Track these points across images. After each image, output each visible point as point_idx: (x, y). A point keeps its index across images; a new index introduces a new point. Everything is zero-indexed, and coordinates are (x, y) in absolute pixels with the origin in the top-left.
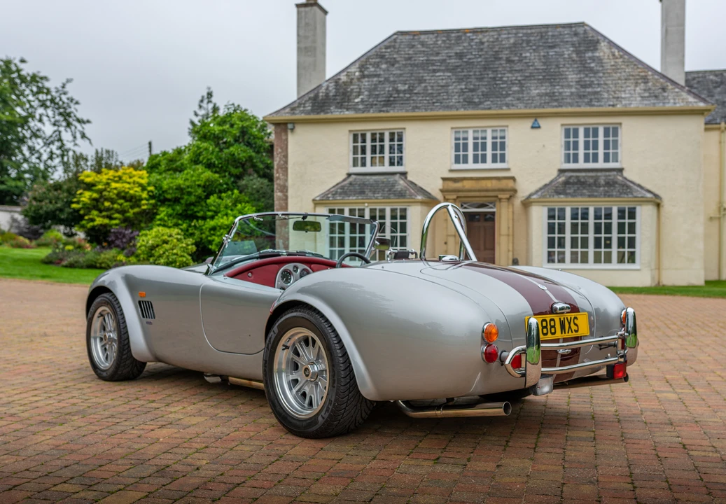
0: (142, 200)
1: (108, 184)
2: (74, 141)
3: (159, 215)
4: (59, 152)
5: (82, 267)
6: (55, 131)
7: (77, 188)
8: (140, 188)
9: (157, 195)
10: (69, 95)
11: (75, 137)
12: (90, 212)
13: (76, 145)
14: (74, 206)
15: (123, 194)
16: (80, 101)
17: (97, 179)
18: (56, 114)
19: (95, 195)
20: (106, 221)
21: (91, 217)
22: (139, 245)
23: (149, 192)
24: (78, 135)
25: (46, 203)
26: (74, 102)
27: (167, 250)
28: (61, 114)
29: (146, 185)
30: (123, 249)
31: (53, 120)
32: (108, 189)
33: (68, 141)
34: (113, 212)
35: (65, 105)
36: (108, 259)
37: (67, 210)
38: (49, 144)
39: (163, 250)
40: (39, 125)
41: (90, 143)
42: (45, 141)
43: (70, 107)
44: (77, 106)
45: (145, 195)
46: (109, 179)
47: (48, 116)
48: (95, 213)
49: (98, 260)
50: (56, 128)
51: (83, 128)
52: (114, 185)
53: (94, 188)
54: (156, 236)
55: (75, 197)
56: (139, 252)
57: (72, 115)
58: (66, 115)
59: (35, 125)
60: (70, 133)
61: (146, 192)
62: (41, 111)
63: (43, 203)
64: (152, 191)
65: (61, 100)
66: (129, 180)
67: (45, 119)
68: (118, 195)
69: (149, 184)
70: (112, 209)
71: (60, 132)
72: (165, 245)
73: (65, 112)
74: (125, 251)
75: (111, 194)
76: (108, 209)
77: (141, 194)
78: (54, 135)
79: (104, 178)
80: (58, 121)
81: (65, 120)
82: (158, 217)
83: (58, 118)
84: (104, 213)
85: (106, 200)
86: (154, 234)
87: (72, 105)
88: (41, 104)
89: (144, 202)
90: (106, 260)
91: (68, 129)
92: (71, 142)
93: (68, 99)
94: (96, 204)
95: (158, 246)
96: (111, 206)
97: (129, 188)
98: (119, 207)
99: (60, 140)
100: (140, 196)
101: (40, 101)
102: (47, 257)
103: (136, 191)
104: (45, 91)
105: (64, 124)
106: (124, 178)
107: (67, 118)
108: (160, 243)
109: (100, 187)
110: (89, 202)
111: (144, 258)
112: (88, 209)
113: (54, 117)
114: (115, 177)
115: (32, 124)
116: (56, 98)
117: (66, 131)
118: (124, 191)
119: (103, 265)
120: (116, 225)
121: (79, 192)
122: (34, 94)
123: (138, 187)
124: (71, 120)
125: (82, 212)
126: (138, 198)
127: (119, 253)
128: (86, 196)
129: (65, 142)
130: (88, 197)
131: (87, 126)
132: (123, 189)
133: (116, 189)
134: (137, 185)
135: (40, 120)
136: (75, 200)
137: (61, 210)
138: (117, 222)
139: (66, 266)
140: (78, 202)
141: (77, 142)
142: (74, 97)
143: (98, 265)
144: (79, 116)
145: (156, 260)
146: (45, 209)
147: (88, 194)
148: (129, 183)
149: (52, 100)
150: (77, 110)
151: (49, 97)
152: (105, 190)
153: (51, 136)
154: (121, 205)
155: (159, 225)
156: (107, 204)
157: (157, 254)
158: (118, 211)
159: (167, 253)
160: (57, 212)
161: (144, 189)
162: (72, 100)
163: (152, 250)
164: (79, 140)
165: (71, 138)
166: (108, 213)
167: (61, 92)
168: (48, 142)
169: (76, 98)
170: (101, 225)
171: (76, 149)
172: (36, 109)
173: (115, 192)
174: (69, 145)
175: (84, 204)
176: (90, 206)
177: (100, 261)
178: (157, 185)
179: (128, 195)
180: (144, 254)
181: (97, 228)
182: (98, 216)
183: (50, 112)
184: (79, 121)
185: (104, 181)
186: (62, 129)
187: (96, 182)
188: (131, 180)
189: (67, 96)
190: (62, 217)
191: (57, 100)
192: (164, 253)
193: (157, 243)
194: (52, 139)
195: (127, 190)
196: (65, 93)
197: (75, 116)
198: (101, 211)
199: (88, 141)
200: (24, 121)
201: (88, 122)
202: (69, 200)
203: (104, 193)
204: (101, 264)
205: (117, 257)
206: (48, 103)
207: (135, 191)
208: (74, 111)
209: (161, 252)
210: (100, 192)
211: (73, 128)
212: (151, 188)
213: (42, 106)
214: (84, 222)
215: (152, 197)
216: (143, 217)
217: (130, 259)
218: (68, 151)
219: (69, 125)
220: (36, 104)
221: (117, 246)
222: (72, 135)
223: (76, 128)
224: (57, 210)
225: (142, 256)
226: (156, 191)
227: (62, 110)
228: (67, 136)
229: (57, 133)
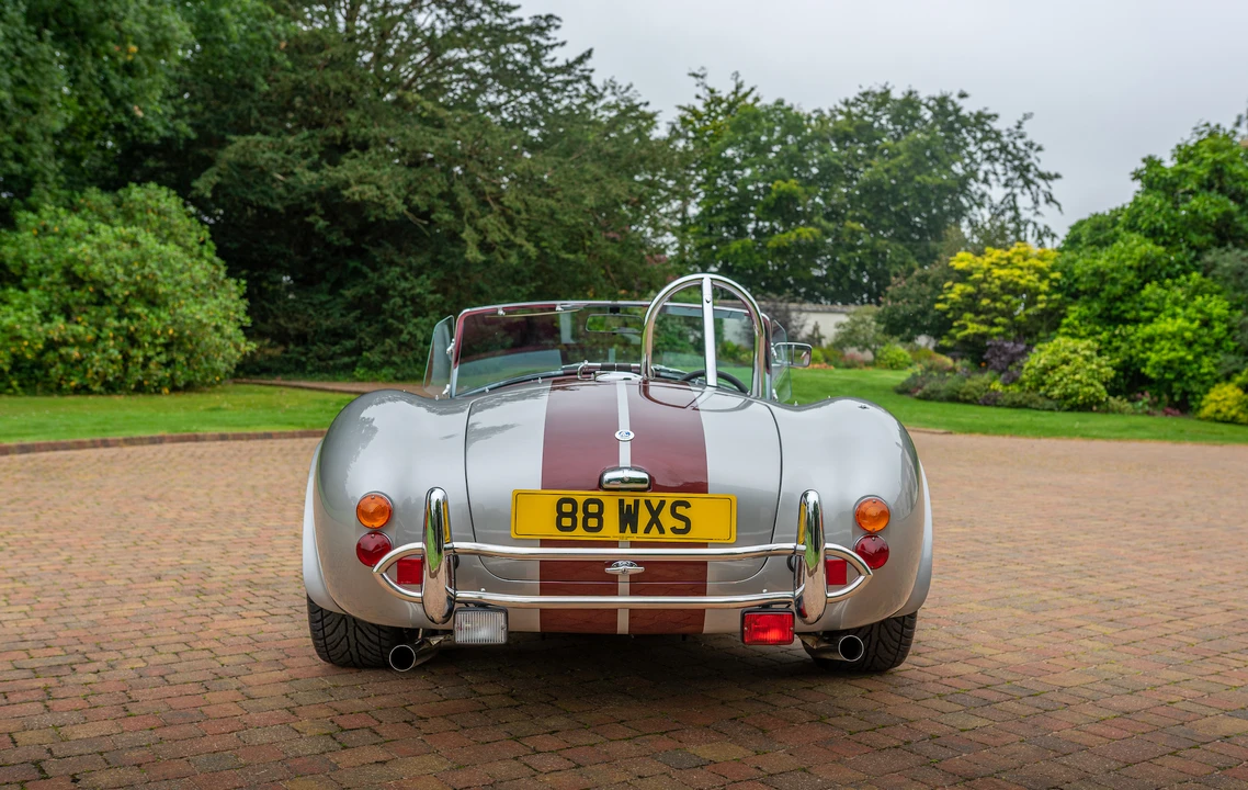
0: (1040, 293)
1: (989, 270)
2: (1035, 208)
3: (1067, 317)
4: (1012, 226)
5: (941, 400)
6: (1007, 195)
7: (947, 279)
8: (1037, 275)
9: (1066, 286)
10: (1028, 139)
11: (1037, 202)
12: (961, 315)
13: (1038, 213)
14: (938, 306)
15: (1011, 286)
16: (1044, 147)
17: (974, 265)
18: (1008, 169)
19: (970, 289)
20: (984, 329)
21: (962, 322)
22: (1026, 366)
23: (1052, 281)
24: (1042, 199)
25: (904, 304)
26: (1035, 147)
27: (1065, 375)
28: (1015, 169)
29: (1047, 270)
30: (1001, 372)
31: (1003, 179)
32: (989, 279)
33: (1026, 209)
34: (994, 314)
35: (1022, 154)
36: (976, 388)
37: (931, 312)
38: (998, 215)
39: (1060, 374)
40: (984, 187)
41: (1060, 209)
42: (993, 210)
43: (1029, 157)
44: (1039, 154)
45: (1044, 286)
46: (993, 263)
47: (995, 174)
48: (968, 316)
49: (961, 388)
50: (1008, 190)
51: (1050, 187)
52: (997, 272)
53: (971, 278)
54: (1054, 353)
55: (942, 293)
56: (1024, 377)
57: (1032, 168)
58: (1023, 170)
59: (979, 188)
60: (1029, 196)
61: (1046, 282)
62: (986, 166)
63: (900, 303)
64: (1056, 280)
65: (1015, 147)
66: (1021, 264)
67: (992, 177)
68: (1003, 287)
69: (1053, 269)
70: (995, 309)
71: (1014, 196)
72: (1064, 366)
73: (1021, 164)
74: (1003, 376)
75: (993, 286)
76: (987, 311)
77: (1037, 284)
78: (1006, 201)
79: (985, 262)
80: (1011, 179)
81: (1022, 176)
82: (1065, 321)
83: (1010, 174)
84: (983, 317)
85: (986, 296)
86: (1052, 348)
87: (1032, 153)
88: (985, 156)
89: (1041, 297)
90: (972, 390)
91: (1026, 190)
92: (1030, 210)
93: (1026, 144)
94: (970, 304)
95: (1053, 368)
96: (992, 305)
97: (1020, 277)
98: (1004, 306)
99: (1015, 208)
100: (1037, 288)
101: (984, 151)
102: (903, 384)
103: (1029, 281)
104: (993, 136)
105: (1021, 182)
106: (1014, 261)
107: (1025, 173)
108: (1057, 363)
109: (978, 276)
110: (960, 299)
111: (1030, 388)
112: (959, 309)
113: (1005, 174)
114: (1002, 259)
115: (974, 186)
116: (1007, 146)
117: (1023, 193)
118: (1011, 281)
119: (968, 397)
120: (998, 334)
121: (946, 285)
122: (978, 142)
123: (1033, 274)
124: (1031, 176)
125: (950, 316)
126: (1033, 291)
127: (994, 379)
128: (957, 291)
129: (1021, 211)
130: (959, 292)
131: (1055, 184)
132: (1010, 278)
133: (999, 278)
134: (1032, 271)
135: (986, 181)
136: (941, 297)
137: (924, 313)
138: (1000, 329)
139: (919, 398)
140: (944, 301)
141: (1039, 209)
142: (1034, 141)
143: (961, 396)
144: (1043, 168)
145: (1048, 391)
146: (902, 312)
147: (959, 287)
148: (1021, 268)
149: (1003, 149)
150: (1039, 161)
151: (998, 145)
152: (985, 280)
153: (1002, 203)
154: (1008, 303)
155: (1066, 334)
156: (985, 302)
157: (1049, 381)
158: (1002, 313)
159: (1065, 380)
160: (919, 317)
161: (1043, 275)
162: (1030, 145)
163: (1045, 374)
164: (1043, 207)
165: (1030, 204)
166: (990, 317)
167: (1016, 135)
168: (997, 212)
169: (1038, 142)
170: (975, 335)
171: (1038, 219)
172: (979, 164)
173: (998, 282)
174: (1025, 215)
175: (954, 303)
176: (963, 307)
177: (963, 391)
178: (1066, 270)
179: (1019, 288)
180: (1032, 381)
181: (970, 340)
182: (972, 321)
183: (999, 167)
184: (1043, 176)
185: (985, 266)
186: (1017, 191)
187: (973, 268)
188: (1026, 264)
189: (1024, 140)
190: (925, 323)
191: (1011, 147)
192: (1061, 379)
193: (1053, 363)
194: (1003, 207)
195: (1016, 279)
196: (1022, 137)
197: (1036, 169)
198: (977, 313)
199: (1056, 207)
200: (963, 183)
201: (1057, 176)
202: (934, 297)
203: (985, 286)
204: (965, 394)
205: (989, 385)
206: (996, 153)
207: (1029, 279)
208: (1036, 163)
209: (1057, 378)
210: (976, 283)
211: (1034, 188)
212: (1057, 275)
213: (987, 159)
214: (953, 331)
215: (1059, 289)
216: (1042, 321)
217: (1010, 388)
218: (1027, 222)
219: (1028, 183)
220: (979, 156)
221: (995, 368)
222: (1033, 199)
223: (1038, 187)
224: (918, 312)
225: (1027, 384)
226: (1065, 280)
227: (1016, 163)
228: (1024, 201)
229: (1011, 197)
